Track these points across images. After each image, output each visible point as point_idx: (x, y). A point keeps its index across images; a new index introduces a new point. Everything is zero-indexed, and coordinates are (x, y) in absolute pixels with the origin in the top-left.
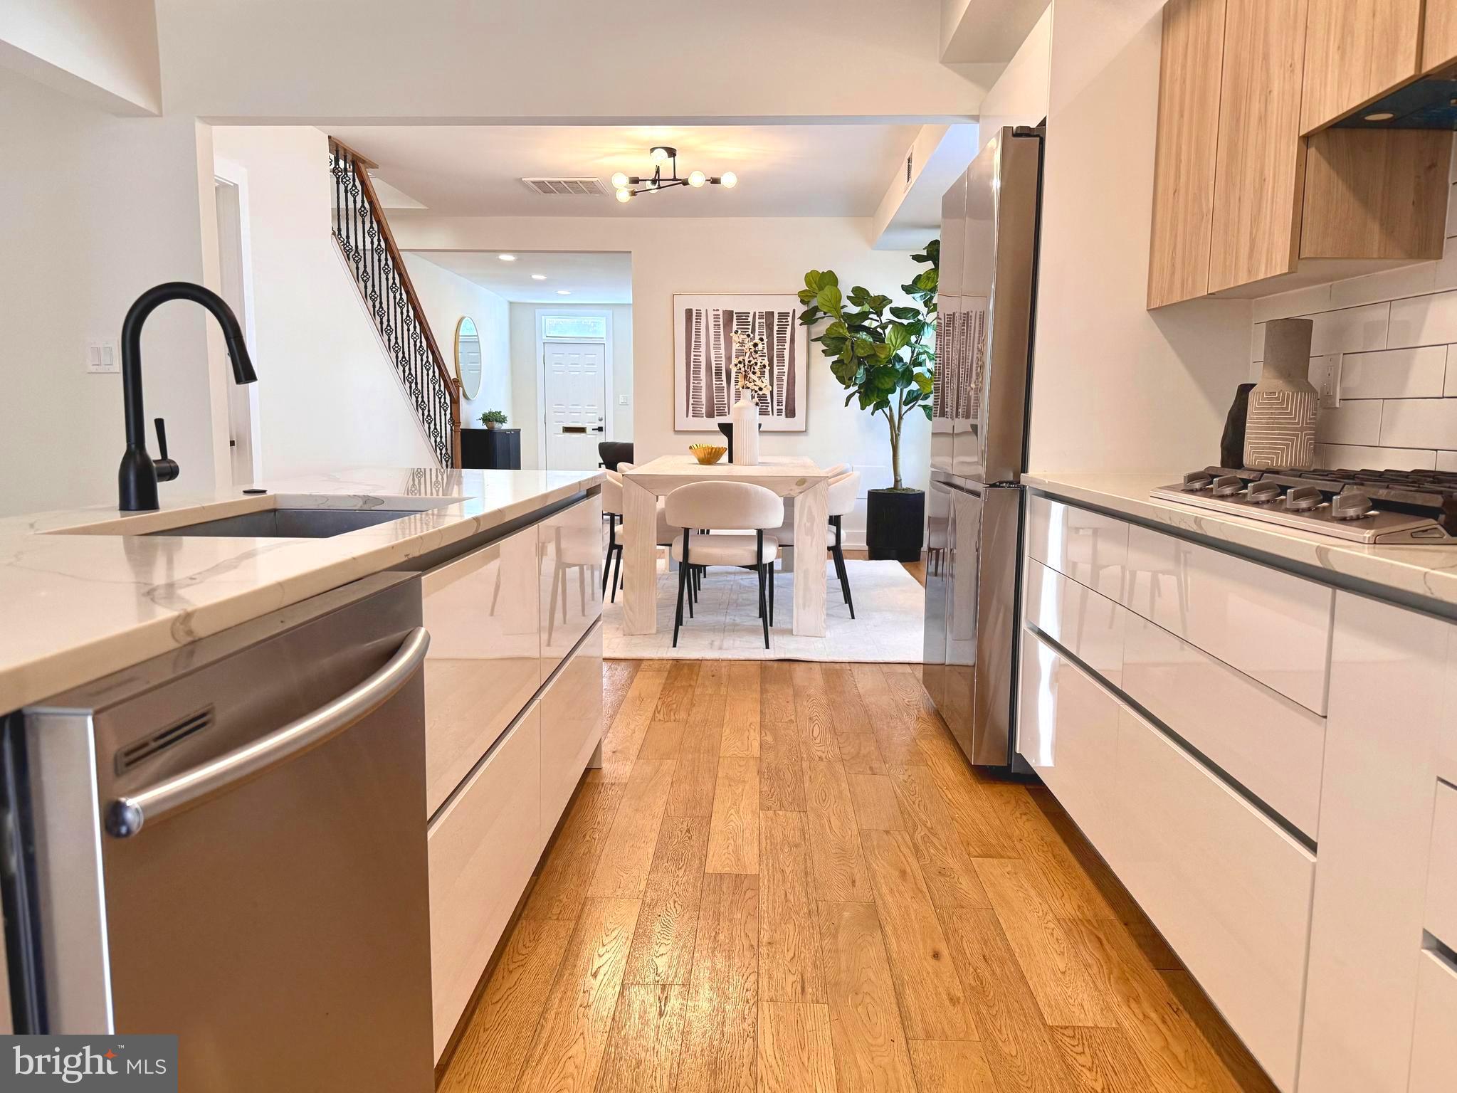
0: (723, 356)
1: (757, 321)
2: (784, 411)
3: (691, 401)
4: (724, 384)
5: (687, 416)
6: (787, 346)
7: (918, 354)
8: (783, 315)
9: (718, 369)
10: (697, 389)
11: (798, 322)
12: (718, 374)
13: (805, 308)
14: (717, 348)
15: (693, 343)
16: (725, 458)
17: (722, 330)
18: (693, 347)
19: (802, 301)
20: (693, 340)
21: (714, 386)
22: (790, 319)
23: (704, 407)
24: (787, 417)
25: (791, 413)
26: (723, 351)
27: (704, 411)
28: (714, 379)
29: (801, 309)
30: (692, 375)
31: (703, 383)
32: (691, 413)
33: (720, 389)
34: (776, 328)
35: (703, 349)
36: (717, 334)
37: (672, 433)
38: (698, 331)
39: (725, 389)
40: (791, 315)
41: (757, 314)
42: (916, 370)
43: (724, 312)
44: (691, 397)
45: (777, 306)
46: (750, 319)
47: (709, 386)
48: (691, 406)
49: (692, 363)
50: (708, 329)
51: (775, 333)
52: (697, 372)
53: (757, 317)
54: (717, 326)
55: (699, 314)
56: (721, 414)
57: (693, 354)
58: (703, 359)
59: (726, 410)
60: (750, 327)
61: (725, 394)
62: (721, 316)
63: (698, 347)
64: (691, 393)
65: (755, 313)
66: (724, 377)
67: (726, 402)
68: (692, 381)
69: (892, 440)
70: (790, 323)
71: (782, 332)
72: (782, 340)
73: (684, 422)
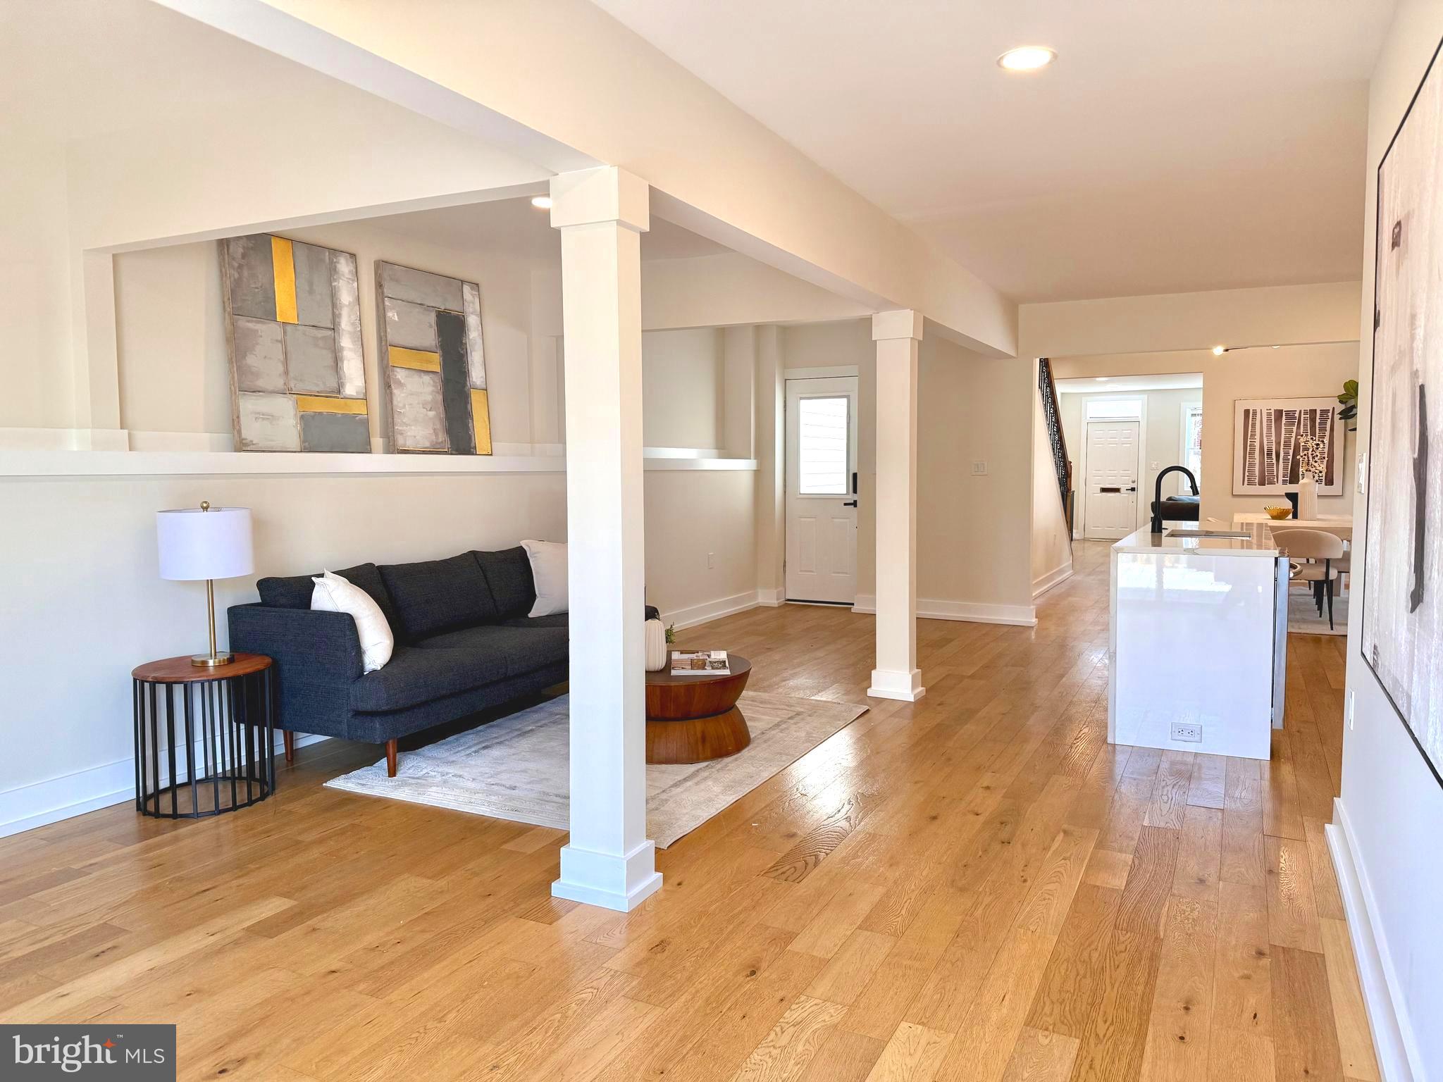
0: (1274, 442)
1: (1303, 416)
2: (1324, 480)
3: (1247, 474)
4: (1274, 461)
5: (1243, 484)
6: (1328, 433)
8: (1324, 412)
9: (1270, 451)
10: (1252, 465)
11: (1337, 417)
12: (1269, 455)
13: (1343, 407)
14: (1269, 435)
15: (1249, 433)
17: (1273, 425)
18: (1249, 435)
19: (1341, 402)
20: (1250, 430)
21: (1266, 463)
22: (1330, 414)
23: (1257, 478)
24: (1326, 485)
25: (1330, 482)
26: (1273, 438)
27: (1257, 481)
28: (1266, 458)
29: (1341, 407)
30: (1248, 455)
31: (1257, 461)
32: (1246, 482)
33: (1271, 465)
34: (1318, 421)
35: (1258, 437)
36: (1269, 427)
37: (1231, 495)
38: (1254, 425)
39: (1275, 465)
40: (1331, 411)
41: (1303, 412)
43: (1276, 410)
44: (1247, 470)
45: (1319, 406)
46: (1297, 415)
47: (1262, 463)
48: (1246, 478)
49: (1248, 447)
50: (1262, 425)
51: (1317, 424)
52: (1252, 453)
53: (1302, 413)
54: (1269, 420)
55: (1255, 412)
56: (1271, 483)
57: (1249, 440)
58: (1257, 445)
59: (1275, 480)
60: (1297, 421)
61: (1275, 469)
62: (1273, 414)
63: (1253, 436)
64: (1247, 468)
65: (1300, 411)
66: (1274, 456)
67: (1275, 474)
68: (1248, 460)
70: (1330, 417)
71: (1323, 423)
72: (1323, 429)
73: (1241, 489)
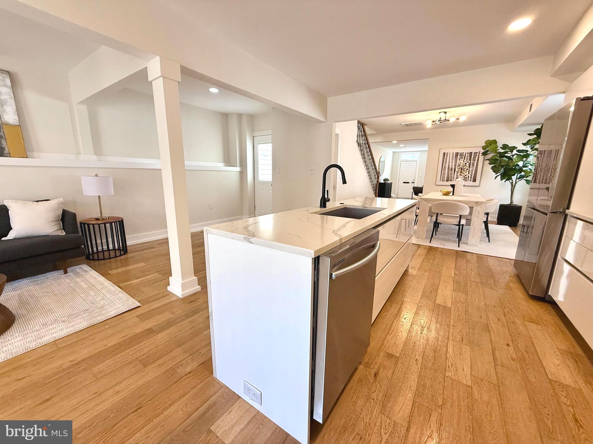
1: (466, 155)
2: (472, 180)
3: (442, 177)
4: (453, 172)
6: (476, 162)
7: (526, 164)
8: (476, 153)
9: (452, 168)
10: (444, 174)
11: (481, 155)
12: (451, 170)
13: (484, 151)
14: (452, 163)
16: (451, 194)
17: (454, 159)
18: (444, 162)
19: (483, 149)
20: (445, 160)
21: (450, 173)
22: (478, 154)
23: (446, 178)
24: (473, 182)
25: (474, 180)
26: (454, 164)
27: (445, 180)
29: (482, 151)
30: (443, 170)
31: (446, 172)
32: (441, 180)
34: (472, 157)
35: (447, 163)
36: (452, 159)
37: (435, 185)
38: (446, 159)
39: (453, 174)
40: (478, 153)
42: (524, 169)
43: (456, 153)
45: (473, 151)
46: (464, 155)
47: (448, 173)
48: (441, 178)
49: (443, 167)
50: (450, 158)
52: (445, 169)
54: (453, 157)
55: (447, 154)
56: (451, 181)
57: (444, 164)
58: (447, 166)
59: (453, 179)
60: (464, 157)
61: (453, 176)
63: (446, 163)
64: (442, 175)
65: (466, 153)
66: (453, 170)
68: (443, 172)
69: (511, 190)
70: (478, 155)
71: (475, 157)
72: (474, 160)
73: (439, 183)
